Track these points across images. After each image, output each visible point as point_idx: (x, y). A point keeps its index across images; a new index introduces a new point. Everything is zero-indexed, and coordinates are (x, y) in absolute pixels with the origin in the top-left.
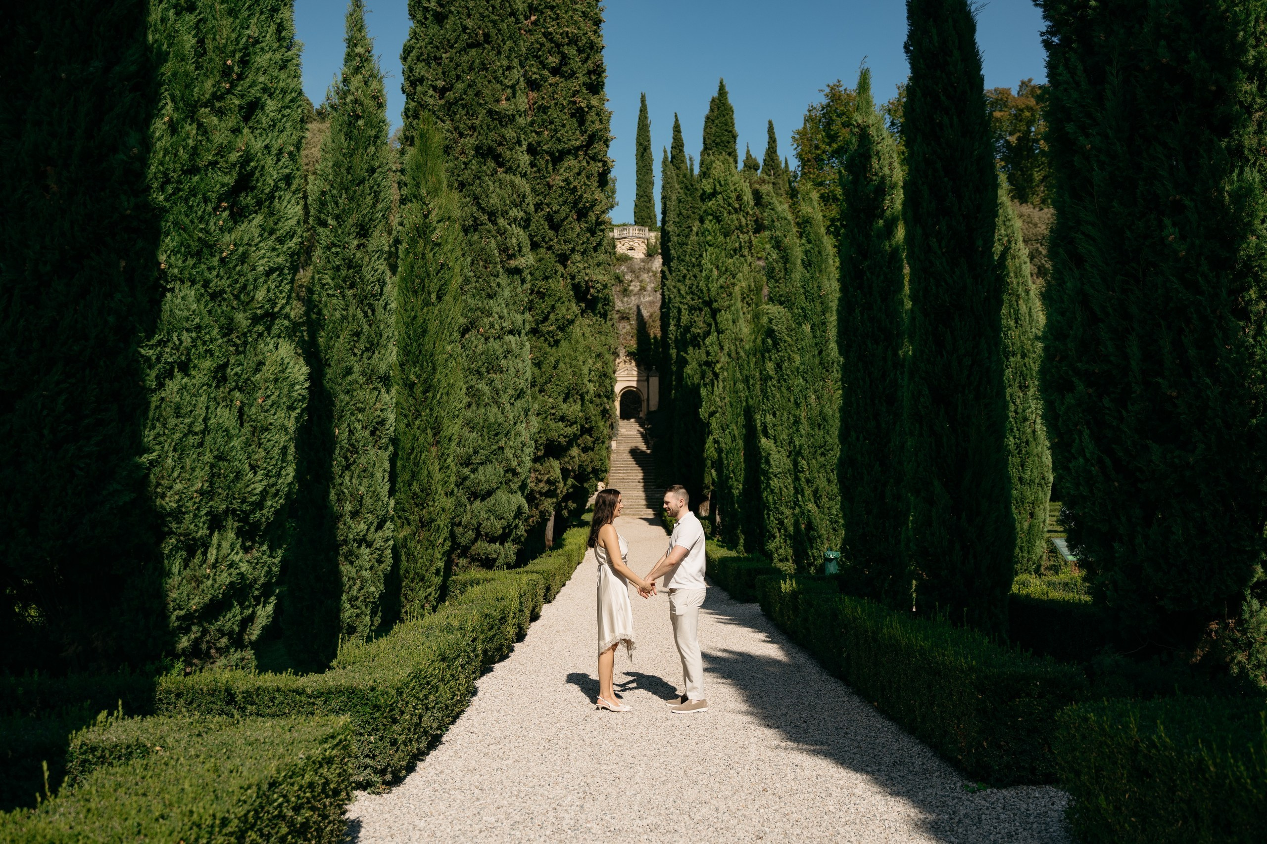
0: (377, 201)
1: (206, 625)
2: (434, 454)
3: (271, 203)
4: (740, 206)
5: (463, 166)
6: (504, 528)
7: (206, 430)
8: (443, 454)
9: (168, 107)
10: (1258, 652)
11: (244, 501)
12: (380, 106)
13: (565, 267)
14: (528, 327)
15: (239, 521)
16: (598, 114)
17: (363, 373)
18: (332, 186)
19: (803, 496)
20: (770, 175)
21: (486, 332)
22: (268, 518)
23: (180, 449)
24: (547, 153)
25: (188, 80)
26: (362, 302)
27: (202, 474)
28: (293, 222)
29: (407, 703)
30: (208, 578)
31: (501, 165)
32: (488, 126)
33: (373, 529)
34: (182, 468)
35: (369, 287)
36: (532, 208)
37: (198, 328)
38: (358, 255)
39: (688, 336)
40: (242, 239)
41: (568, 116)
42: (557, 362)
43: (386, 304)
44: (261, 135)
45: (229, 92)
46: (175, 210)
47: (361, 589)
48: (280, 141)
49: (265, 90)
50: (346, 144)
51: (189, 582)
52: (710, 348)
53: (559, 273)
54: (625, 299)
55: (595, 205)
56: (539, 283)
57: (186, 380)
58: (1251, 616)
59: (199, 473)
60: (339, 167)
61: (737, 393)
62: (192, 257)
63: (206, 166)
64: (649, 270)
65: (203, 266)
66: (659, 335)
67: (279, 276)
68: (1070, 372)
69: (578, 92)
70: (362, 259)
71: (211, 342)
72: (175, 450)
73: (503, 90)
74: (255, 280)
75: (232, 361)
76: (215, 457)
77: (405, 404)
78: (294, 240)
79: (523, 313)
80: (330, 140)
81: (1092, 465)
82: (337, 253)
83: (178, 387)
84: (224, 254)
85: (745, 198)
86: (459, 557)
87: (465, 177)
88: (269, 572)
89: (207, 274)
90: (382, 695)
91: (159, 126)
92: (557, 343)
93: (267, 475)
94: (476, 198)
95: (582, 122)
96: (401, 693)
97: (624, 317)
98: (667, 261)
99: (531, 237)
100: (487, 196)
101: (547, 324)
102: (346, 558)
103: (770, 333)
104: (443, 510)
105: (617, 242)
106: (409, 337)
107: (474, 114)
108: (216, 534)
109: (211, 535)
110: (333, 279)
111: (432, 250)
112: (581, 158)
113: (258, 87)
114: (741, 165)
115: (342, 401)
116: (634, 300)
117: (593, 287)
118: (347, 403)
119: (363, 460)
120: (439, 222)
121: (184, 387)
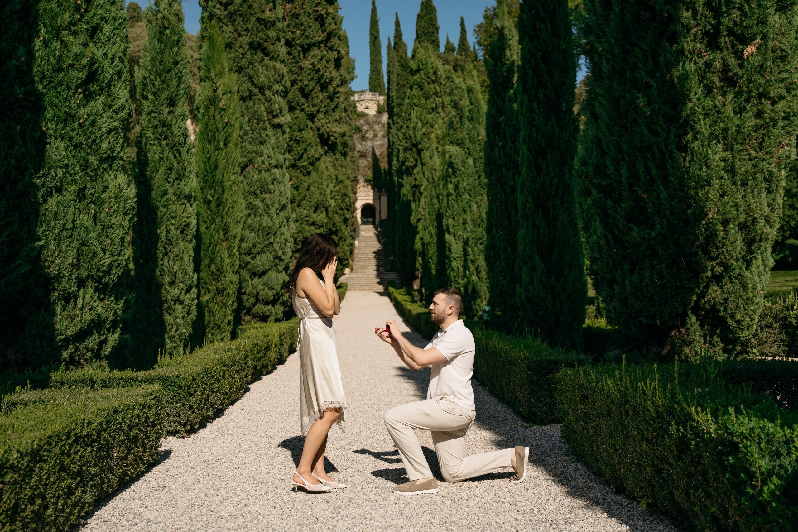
0: (180, 83)
1: (77, 345)
2: (224, 246)
3: (109, 89)
4: (436, 78)
5: (241, 56)
6: (274, 296)
7: (74, 228)
8: (230, 246)
9: (42, 31)
10: (695, 346)
11: (98, 270)
12: (180, 20)
13: (313, 122)
14: (287, 163)
15: (96, 282)
16: (333, 19)
17: (175, 194)
18: (150, 73)
19: (469, 271)
20: (462, 55)
21: (259, 166)
22: (113, 280)
23: (58, 239)
24: (299, 45)
25: (54, 14)
26: (172, 148)
27: (72, 254)
28: (123, 100)
29: (199, 386)
30: (78, 316)
31: (266, 55)
32: (257, 29)
33: (183, 293)
34: (60, 250)
35: (177, 139)
36: (289, 84)
37: (67, 166)
38: (169, 118)
39: (404, 168)
40: (91, 111)
41: (313, 20)
42: (309, 186)
43: (188, 150)
44: (101, 47)
45: (79, 20)
46: (49, 94)
47: (177, 331)
48: (113, 50)
49: (102, 18)
50: (158, 46)
51: (66, 319)
52: (417, 176)
53: (309, 127)
54: (364, 143)
55: (332, 80)
56: (296, 134)
57: (60, 197)
58: (691, 326)
59: (69, 253)
60: (155, 61)
61: (433, 205)
62: (61, 123)
63: (68, 67)
64: (379, 123)
65: (68, 128)
66: (387, 167)
67: (116, 133)
68: (590, 185)
69: (319, 3)
70: (172, 121)
71: (75, 175)
72: (55, 240)
73: (267, 4)
74: (101, 137)
75: (89, 185)
76: (80, 244)
77: (205, 214)
78: (125, 111)
79: (284, 154)
80: (148, 43)
81: (601, 239)
82: (155, 117)
83: (56, 202)
84: (81, 121)
85: (439, 73)
86: (245, 315)
87: (243, 63)
88: (115, 313)
89: (71, 133)
90: (183, 380)
91: (38, 43)
92: (309, 173)
93: (112, 254)
94: (250, 78)
95: (322, 24)
96: (195, 379)
97: (363, 155)
98: (391, 117)
99: (289, 103)
100: (258, 76)
101: (301, 161)
102: (167, 311)
103: (451, 165)
104: (232, 282)
105: (357, 104)
106: (206, 171)
107: (248, 21)
108: (82, 290)
109: (79, 291)
110: (153, 134)
111: (219, 113)
112: (322, 49)
113: (98, 17)
114: (442, 49)
115: (161, 212)
116: (369, 144)
117: (332, 136)
118: (165, 213)
119: (176, 249)
120: (224, 94)
121: (60, 202)
